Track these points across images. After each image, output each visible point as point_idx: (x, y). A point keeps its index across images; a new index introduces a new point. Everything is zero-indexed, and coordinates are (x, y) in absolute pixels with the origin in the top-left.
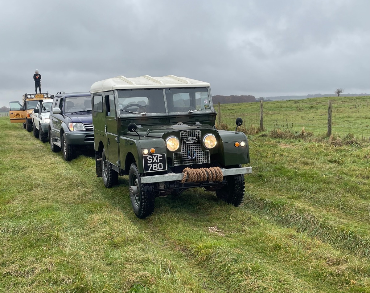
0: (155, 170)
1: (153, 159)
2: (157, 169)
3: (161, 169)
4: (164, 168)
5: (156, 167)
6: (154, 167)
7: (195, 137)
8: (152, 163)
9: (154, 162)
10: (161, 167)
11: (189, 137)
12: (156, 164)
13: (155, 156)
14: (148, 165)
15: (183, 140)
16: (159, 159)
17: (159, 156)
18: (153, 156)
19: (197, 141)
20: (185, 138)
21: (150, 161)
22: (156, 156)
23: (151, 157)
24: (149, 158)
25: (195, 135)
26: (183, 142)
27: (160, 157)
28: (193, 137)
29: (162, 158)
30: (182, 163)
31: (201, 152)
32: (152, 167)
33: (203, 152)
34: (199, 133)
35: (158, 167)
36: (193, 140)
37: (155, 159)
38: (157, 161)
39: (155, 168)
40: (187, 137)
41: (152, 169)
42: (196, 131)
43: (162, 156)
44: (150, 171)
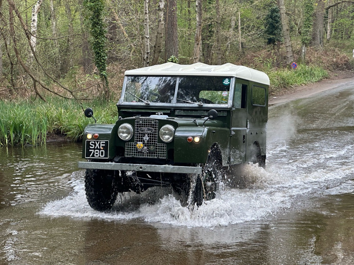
0: (96, 157)
1: (95, 145)
2: (98, 156)
3: (102, 157)
4: (106, 156)
5: (98, 153)
6: (96, 153)
7: (151, 127)
8: (94, 149)
9: (96, 148)
10: (102, 154)
11: (144, 127)
12: (98, 151)
13: (97, 142)
14: (90, 150)
15: (138, 129)
16: (101, 145)
17: (101, 142)
18: (96, 142)
19: (153, 132)
20: (140, 127)
21: (92, 146)
22: (99, 142)
23: (94, 142)
24: (92, 143)
25: (151, 125)
26: (138, 131)
27: (102, 144)
28: (149, 127)
29: (104, 145)
30: (134, 155)
31: (157, 144)
32: (94, 153)
33: (159, 145)
34: (155, 123)
35: (99, 153)
36: (148, 130)
37: (97, 145)
38: (99, 148)
39: (97, 155)
40: (142, 127)
41: (93, 156)
42: (153, 121)
43: (104, 142)
44: (92, 157)
